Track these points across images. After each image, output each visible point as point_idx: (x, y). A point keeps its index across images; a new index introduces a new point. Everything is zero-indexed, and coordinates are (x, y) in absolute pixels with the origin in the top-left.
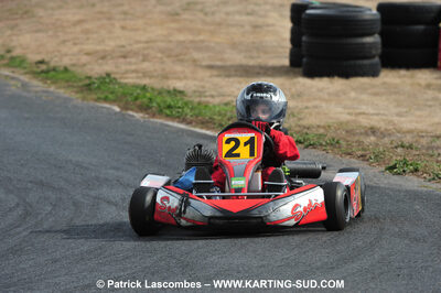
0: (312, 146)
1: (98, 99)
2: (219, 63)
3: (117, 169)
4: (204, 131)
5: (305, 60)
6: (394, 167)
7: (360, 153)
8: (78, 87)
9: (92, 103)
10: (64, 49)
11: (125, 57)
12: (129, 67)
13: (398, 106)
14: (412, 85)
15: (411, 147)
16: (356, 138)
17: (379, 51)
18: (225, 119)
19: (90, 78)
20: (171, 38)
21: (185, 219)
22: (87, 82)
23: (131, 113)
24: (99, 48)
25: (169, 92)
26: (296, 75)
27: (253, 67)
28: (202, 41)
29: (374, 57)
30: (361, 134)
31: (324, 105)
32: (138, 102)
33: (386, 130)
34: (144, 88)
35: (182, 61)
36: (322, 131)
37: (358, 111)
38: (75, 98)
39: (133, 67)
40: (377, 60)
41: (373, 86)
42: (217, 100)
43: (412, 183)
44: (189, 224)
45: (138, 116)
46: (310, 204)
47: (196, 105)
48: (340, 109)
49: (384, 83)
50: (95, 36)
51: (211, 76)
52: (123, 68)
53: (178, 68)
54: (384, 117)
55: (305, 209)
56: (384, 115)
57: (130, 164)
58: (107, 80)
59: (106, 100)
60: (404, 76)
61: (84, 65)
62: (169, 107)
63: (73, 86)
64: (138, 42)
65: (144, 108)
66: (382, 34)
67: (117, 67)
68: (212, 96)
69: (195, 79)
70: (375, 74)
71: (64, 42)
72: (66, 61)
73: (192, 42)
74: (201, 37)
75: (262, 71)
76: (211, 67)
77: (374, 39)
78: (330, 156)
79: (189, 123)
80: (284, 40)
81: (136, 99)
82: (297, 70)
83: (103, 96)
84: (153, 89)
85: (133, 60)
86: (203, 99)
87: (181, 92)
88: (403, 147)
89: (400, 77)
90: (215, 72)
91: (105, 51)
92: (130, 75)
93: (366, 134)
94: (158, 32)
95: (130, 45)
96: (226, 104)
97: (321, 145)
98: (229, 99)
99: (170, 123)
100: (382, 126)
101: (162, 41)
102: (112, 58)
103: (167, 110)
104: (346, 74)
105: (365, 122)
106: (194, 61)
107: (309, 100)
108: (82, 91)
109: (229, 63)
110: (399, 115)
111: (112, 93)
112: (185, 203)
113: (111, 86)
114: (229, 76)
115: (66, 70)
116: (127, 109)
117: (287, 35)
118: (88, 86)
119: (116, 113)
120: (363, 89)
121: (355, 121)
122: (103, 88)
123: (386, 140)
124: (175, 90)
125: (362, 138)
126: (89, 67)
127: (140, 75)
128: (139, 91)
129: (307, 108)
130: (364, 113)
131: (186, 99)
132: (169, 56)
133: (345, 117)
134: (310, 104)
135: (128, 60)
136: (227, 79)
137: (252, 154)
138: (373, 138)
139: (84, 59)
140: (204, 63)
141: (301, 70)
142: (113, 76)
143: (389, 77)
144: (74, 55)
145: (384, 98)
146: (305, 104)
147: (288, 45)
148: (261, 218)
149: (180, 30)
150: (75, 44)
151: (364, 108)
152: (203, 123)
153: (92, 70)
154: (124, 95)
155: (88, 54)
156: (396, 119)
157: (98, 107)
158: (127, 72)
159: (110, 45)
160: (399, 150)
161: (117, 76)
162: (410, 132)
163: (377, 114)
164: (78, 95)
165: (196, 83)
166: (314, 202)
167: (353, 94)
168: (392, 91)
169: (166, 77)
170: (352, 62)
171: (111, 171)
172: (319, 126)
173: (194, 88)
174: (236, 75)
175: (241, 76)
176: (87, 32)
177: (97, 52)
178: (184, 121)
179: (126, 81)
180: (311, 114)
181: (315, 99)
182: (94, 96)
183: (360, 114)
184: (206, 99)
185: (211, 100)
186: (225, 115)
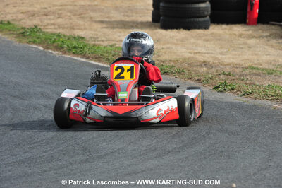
0: (166, 73)
1: (29, 42)
3: (41, 87)
4: (97, 63)
5: (162, 18)
6: (218, 87)
7: (197, 78)
8: (17, 34)
9: (25, 45)
10: (8, 10)
11: (46, 15)
12: (49, 22)
13: (222, 48)
14: (230, 34)
15: (229, 74)
17: (210, 13)
18: (111, 55)
19: (24, 28)
20: (76, 3)
21: (89, 118)
22: (23, 31)
23: (50, 51)
24: (30, 9)
25: (75, 38)
26: (156, 28)
28: (97, 5)
29: (206, 16)
30: (198, 65)
31: (174, 47)
32: (56, 44)
33: (213, 63)
34: (59, 35)
35: (83, 18)
36: (172, 64)
37: (196, 51)
38: (15, 41)
39: (52, 22)
40: (208, 18)
42: (105, 44)
44: (91, 121)
45: (55, 53)
46: (168, 109)
47: (92, 46)
48: (184, 50)
49: (212, 33)
50: (27, 1)
51: (102, 28)
52: (46, 22)
53: (81, 23)
54: (212, 55)
55: (165, 112)
56: (212, 53)
57: (50, 84)
58: (35, 30)
59: (34, 42)
60: (225, 29)
61: (21, 20)
62: (75, 47)
63: (13, 34)
64: (55, 6)
65: (59, 48)
67: (41, 22)
68: (102, 41)
69: (91, 30)
70: (206, 27)
71: (7, 5)
72: (9, 18)
73: (89, 6)
74: (96, 3)
75: (135, 25)
76: (102, 22)
77: (206, 5)
78: (178, 80)
79: (88, 58)
80: (149, 5)
81: (54, 42)
82: (156, 24)
83: (32, 40)
84: (64, 36)
85: (52, 17)
86: (96, 43)
87: (83, 38)
88: (224, 74)
89: (223, 29)
90: (104, 26)
91: (34, 11)
92: (50, 26)
93: (201, 66)
95: (50, 7)
96: (111, 46)
97: (172, 72)
98: (113, 43)
99: (75, 58)
100: (211, 60)
101: (71, 5)
102: (38, 16)
103: (73, 50)
105: (200, 58)
106: (91, 18)
107: (164, 44)
108: (19, 37)
109: (113, 20)
110: (222, 54)
111: (39, 38)
113: (38, 34)
114: (113, 28)
115: (9, 23)
116: (48, 48)
117: (151, 2)
118: (23, 34)
119: (41, 51)
120: (199, 37)
121: (193, 58)
122: (33, 35)
123: (213, 70)
124: (78, 36)
125: (198, 69)
126: (23, 21)
128: (55, 37)
129: (163, 49)
130: (199, 53)
131: (85, 42)
132: (75, 15)
133: (187, 55)
134: (165, 47)
135: (49, 17)
136: (112, 30)
137: (132, 77)
138: (205, 69)
139: (21, 16)
140: (97, 20)
141: (159, 24)
142: (39, 27)
143: (215, 29)
144: (14, 13)
145: (212, 43)
146: (162, 46)
147: (151, 8)
150: (14, 6)
151: (199, 49)
152: (96, 58)
153: (25, 23)
154: (46, 39)
155: (22, 13)
156: (220, 56)
157: (29, 47)
158: (48, 25)
159: (37, 7)
161: (42, 27)
162: (229, 65)
163: (208, 53)
164: (17, 40)
165: (93, 32)
166: (171, 107)
167: (192, 40)
168: (217, 38)
169: (73, 28)
170: (192, 20)
171: (37, 88)
172: (170, 61)
173: (91, 36)
174: (118, 28)
175: (121, 28)
177: (29, 12)
178: (84, 56)
179: (47, 30)
180: (165, 53)
181: (168, 43)
182: (28, 40)
183: (196, 53)
184: (99, 43)
185: (101, 43)
186: (111, 53)
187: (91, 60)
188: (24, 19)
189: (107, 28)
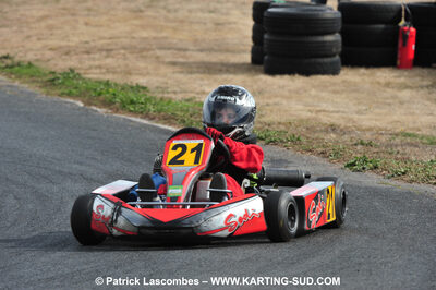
0: (274, 142)
1: (62, 95)
2: (181, 60)
3: (81, 164)
4: (166, 127)
5: (266, 57)
6: (354, 164)
7: (320, 150)
8: (42, 82)
9: (56, 98)
10: (29, 45)
11: (88, 53)
12: (92, 63)
13: (359, 104)
14: (372, 83)
15: (370, 144)
16: (316, 135)
17: (340, 50)
18: (188, 115)
19: (54, 73)
20: (135, 35)
21: (116, 228)
22: (52, 77)
23: (94, 108)
24: (63, 43)
25: (132, 88)
26: (257, 72)
27: (215, 64)
28: (166, 38)
29: (334, 55)
30: (321, 131)
31: (284, 102)
32: (102, 98)
33: (346, 127)
34: (107, 84)
35: (144, 57)
36: (282, 128)
37: (318, 109)
38: (40, 93)
39: (97, 63)
40: (337, 58)
41: (334, 84)
42: (179, 97)
43: (371, 179)
44: (120, 234)
45: (102, 111)
46: (246, 215)
47: (158, 100)
48: (301, 107)
49: (344, 81)
50: (59, 31)
51: (174, 73)
52: (88, 63)
53: (141, 64)
54: (344, 115)
55: (240, 219)
56: (343, 112)
57: (93, 158)
58: (71, 76)
59: (69, 95)
60: (364, 74)
61: (49, 60)
62: (132, 102)
63: (38, 82)
64: (101, 38)
65: (108, 104)
66: (342, 33)
67: (80, 63)
68: (175, 92)
69: (158, 75)
70: (335, 72)
71: (29, 37)
72: (30, 57)
73: (154, 38)
74: (164, 34)
75: (224, 68)
76: (174, 64)
77: (336, 38)
78: (291, 152)
79: (152, 119)
80: (246, 37)
81: (100, 94)
82: (258, 67)
83: (66, 91)
84: (116, 85)
85: (97, 56)
86: (166, 95)
87: (144, 88)
88: (362, 144)
89: (360, 76)
90: (177, 69)
91: (69, 46)
92: (94, 70)
93: (327, 131)
94: (121, 29)
95: (94, 41)
96: (188, 101)
97: (282, 141)
98: (192, 95)
99: (133, 119)
100: (342, 123)
101: (126, 37)
102: (77, 54)
103: (128, 105)
104: (307, 72)
105: (325, 119)
106: (158, 57)
107: (270, 98)
108: (46, 86)
109: (191, 60)
110: (359, 112)
111: (76, 88)
112: (118, 212)
113: (75, 82)
114: (191, 73)
115: (30, 65)
116: (90, 104)
117: (249, 33)
118: (52, 81)
119: (79, 109)
120: (324, 87)
121: (315, 119)
122: (67, 83)
123: (346, 137)
124: (138, 86)
125: (322, 136)
126: (53, 62)
127: (104, 70)
128: (102, 87)
129: (268, 105)
130: (324, 111)
131: (149, 95)
132: (132, 53)
133: (305, 115)
134: (270, 102)
135: (92, 56)
136: (189, 76)
137: (196, 161)
138: (333, 136)
139: (48, 54)
140: (168, 60)
141: (262, 67)
142: (76, 72)
143: (349, 75)
144: (38, 50)
145: (344, 96)
146: (266, 101)
147: (250, 43)
148: (192, 228)
149: (143, 27)
150: (39, 39)
151: (324, 106)
152: (165, 119)
153: (56, 65)
154: (88, 90)
155: (51, 49)
156: (356, 117)
157: (62, 102)
158: (90, 68)
159: (74, 41)
160: (359, 147)
161: (82, 72)
162: (370, 129)
163: (337, 112)
164: (43, 90)
165: (161, 79)
166: (251, 212)
167: (313, 92)
168: (352, 89)
169: (129, 73)
170: (313, 60)
171: (75, 166)
172: (280, 123)
173: (157, 84)
174: (198, 72)
175: (204, 72)
176: (50, 27)
177: (60, 47)
178: (147, 116)
179: (90, 76)
180: (272, 111)
181: (276, 96)
182: (59, 92)
183: (320, 111)
184: (169, 95)
185: (173, 96)
186: (188, 111)
187: (157, 122)
188: (53, 58)
189: (181, 72)
